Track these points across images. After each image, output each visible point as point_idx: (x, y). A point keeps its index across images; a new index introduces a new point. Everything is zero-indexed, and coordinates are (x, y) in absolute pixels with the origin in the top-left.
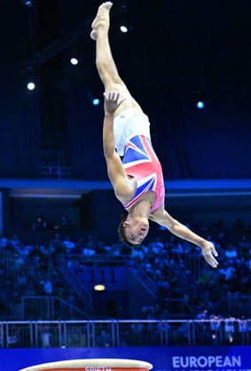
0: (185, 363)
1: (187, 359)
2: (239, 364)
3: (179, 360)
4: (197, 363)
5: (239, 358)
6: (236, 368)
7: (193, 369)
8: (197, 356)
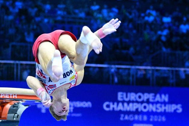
0: (127, 97)
1: (129, 94)
2: (167, 99)
3: (122, 95)
4: (135, 98)
5: (167, 96)
6: (165, 103)
7: (133, 102)
8: (136, 93)
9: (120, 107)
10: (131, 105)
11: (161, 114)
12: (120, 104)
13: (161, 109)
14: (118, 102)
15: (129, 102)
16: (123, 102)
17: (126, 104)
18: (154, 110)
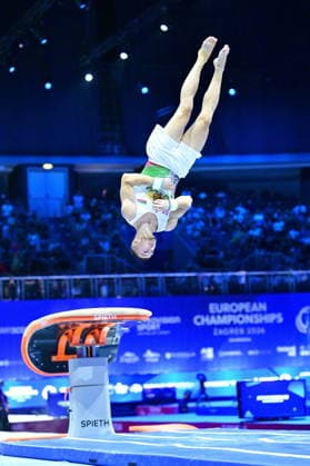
0: (219, 308)
1: (222, 305)
2: (265, 308)
3: (215, 306)
4: (229, 309)
5: (265, 304)
6: (263, 313)
7: (227, 314)
8: (230, 302)
9: (213, 321)
10: (225, 317)
11: (260, 325)
12: (213, 318)
13: (259, 319)
14: (210, 315)
15: (222, 314)
16: (216, 314)
17: (219, 317)
18: (251, 321)
